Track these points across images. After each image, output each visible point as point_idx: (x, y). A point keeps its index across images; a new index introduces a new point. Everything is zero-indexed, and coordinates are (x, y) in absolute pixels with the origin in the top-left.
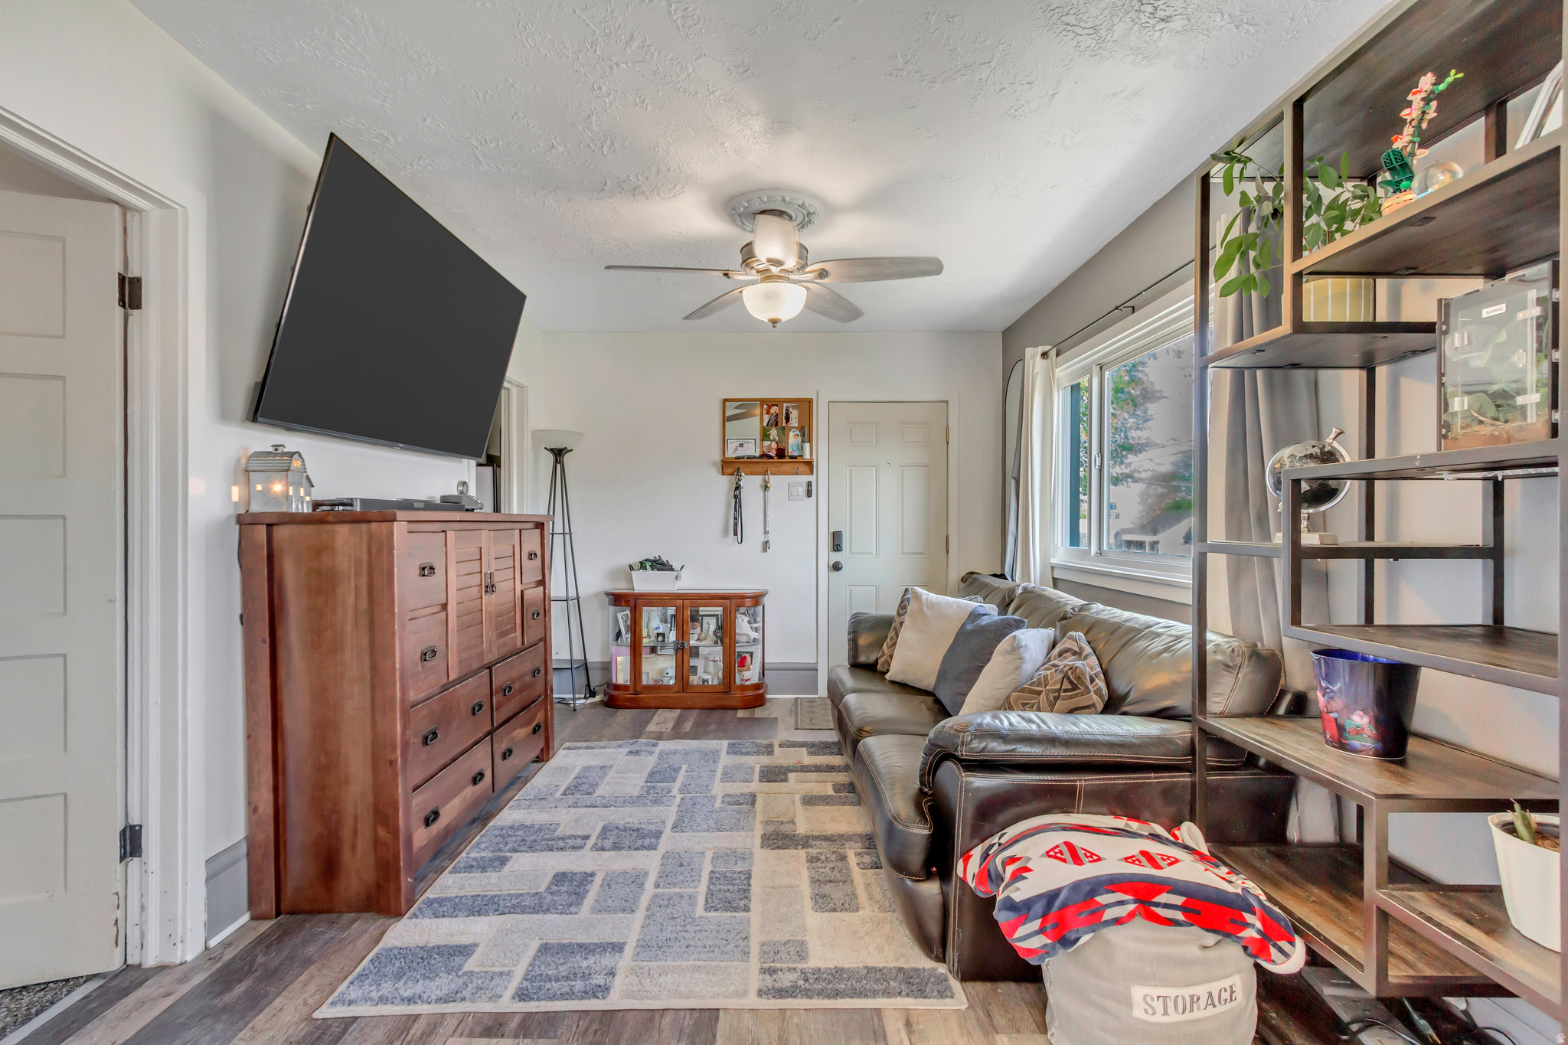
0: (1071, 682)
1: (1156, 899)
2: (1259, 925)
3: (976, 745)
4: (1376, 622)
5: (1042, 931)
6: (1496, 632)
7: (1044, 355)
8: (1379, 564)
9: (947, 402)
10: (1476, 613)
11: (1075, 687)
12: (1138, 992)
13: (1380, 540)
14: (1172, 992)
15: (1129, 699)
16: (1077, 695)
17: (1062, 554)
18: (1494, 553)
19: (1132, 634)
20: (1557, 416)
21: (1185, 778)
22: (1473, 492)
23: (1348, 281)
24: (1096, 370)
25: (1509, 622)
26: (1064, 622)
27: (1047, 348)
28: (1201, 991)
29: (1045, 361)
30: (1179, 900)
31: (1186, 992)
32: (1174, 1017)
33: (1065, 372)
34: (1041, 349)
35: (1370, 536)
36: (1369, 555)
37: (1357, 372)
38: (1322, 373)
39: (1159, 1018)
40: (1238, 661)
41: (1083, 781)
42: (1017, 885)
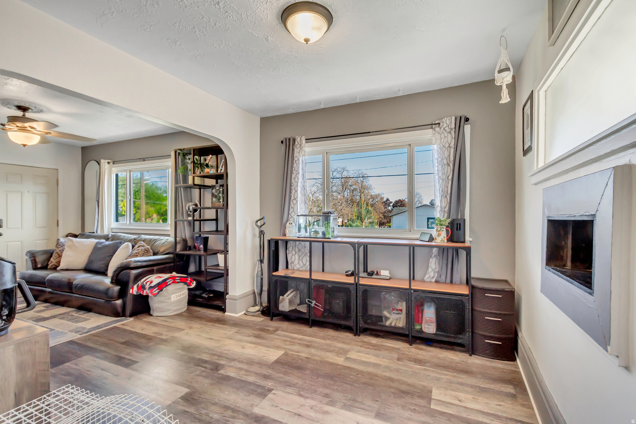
0: (147, 251)
1: (176, 279)
2: (190, 280)
3: (135, 264)
4: (201, 231)
5: (158, 289)
6: (217, 231)
7: (108, 163)
8: (202, 222)
9: (57, 170)
10: (214, 229)
11: (148, 252)
12: (172, 296)
13: (202, 218)
14: (177, 294)
15: (159, 253)
16: (148, 253)
17: (114, 225)
18: (216, 220)
19: (156, 240)
20: (224, 203)
21: (172, 264)
22: (214, 211)
23: (199, 178)
24: (128, 171)
25: (218, 230)
26: (135, 240)
27: (109, 161)
28: (181, 293)
29: (108, 165)
30: (179, 278)
31: (179, 294)
32: (178, 298)
33: (115, 169)
34: (107, 161)
35: (200, 218)
36: (200, 221)
37: (198, 189)
38: (192, 189)
39: (176, 299)
40: (181, 241)
41: (155, 268)
42: (152, 283)
